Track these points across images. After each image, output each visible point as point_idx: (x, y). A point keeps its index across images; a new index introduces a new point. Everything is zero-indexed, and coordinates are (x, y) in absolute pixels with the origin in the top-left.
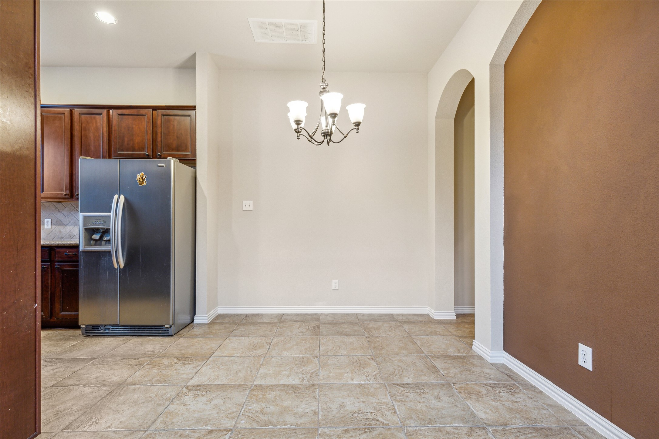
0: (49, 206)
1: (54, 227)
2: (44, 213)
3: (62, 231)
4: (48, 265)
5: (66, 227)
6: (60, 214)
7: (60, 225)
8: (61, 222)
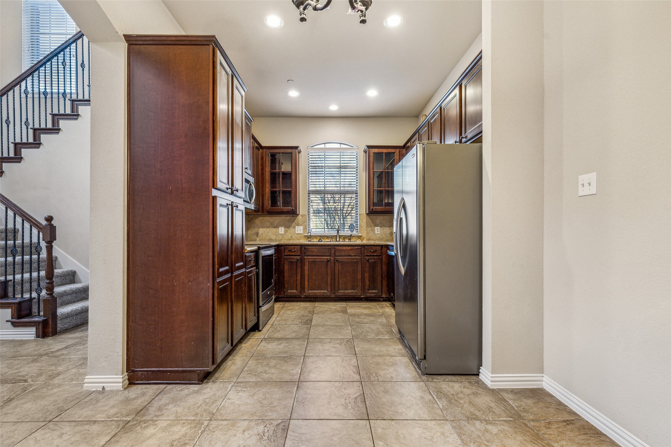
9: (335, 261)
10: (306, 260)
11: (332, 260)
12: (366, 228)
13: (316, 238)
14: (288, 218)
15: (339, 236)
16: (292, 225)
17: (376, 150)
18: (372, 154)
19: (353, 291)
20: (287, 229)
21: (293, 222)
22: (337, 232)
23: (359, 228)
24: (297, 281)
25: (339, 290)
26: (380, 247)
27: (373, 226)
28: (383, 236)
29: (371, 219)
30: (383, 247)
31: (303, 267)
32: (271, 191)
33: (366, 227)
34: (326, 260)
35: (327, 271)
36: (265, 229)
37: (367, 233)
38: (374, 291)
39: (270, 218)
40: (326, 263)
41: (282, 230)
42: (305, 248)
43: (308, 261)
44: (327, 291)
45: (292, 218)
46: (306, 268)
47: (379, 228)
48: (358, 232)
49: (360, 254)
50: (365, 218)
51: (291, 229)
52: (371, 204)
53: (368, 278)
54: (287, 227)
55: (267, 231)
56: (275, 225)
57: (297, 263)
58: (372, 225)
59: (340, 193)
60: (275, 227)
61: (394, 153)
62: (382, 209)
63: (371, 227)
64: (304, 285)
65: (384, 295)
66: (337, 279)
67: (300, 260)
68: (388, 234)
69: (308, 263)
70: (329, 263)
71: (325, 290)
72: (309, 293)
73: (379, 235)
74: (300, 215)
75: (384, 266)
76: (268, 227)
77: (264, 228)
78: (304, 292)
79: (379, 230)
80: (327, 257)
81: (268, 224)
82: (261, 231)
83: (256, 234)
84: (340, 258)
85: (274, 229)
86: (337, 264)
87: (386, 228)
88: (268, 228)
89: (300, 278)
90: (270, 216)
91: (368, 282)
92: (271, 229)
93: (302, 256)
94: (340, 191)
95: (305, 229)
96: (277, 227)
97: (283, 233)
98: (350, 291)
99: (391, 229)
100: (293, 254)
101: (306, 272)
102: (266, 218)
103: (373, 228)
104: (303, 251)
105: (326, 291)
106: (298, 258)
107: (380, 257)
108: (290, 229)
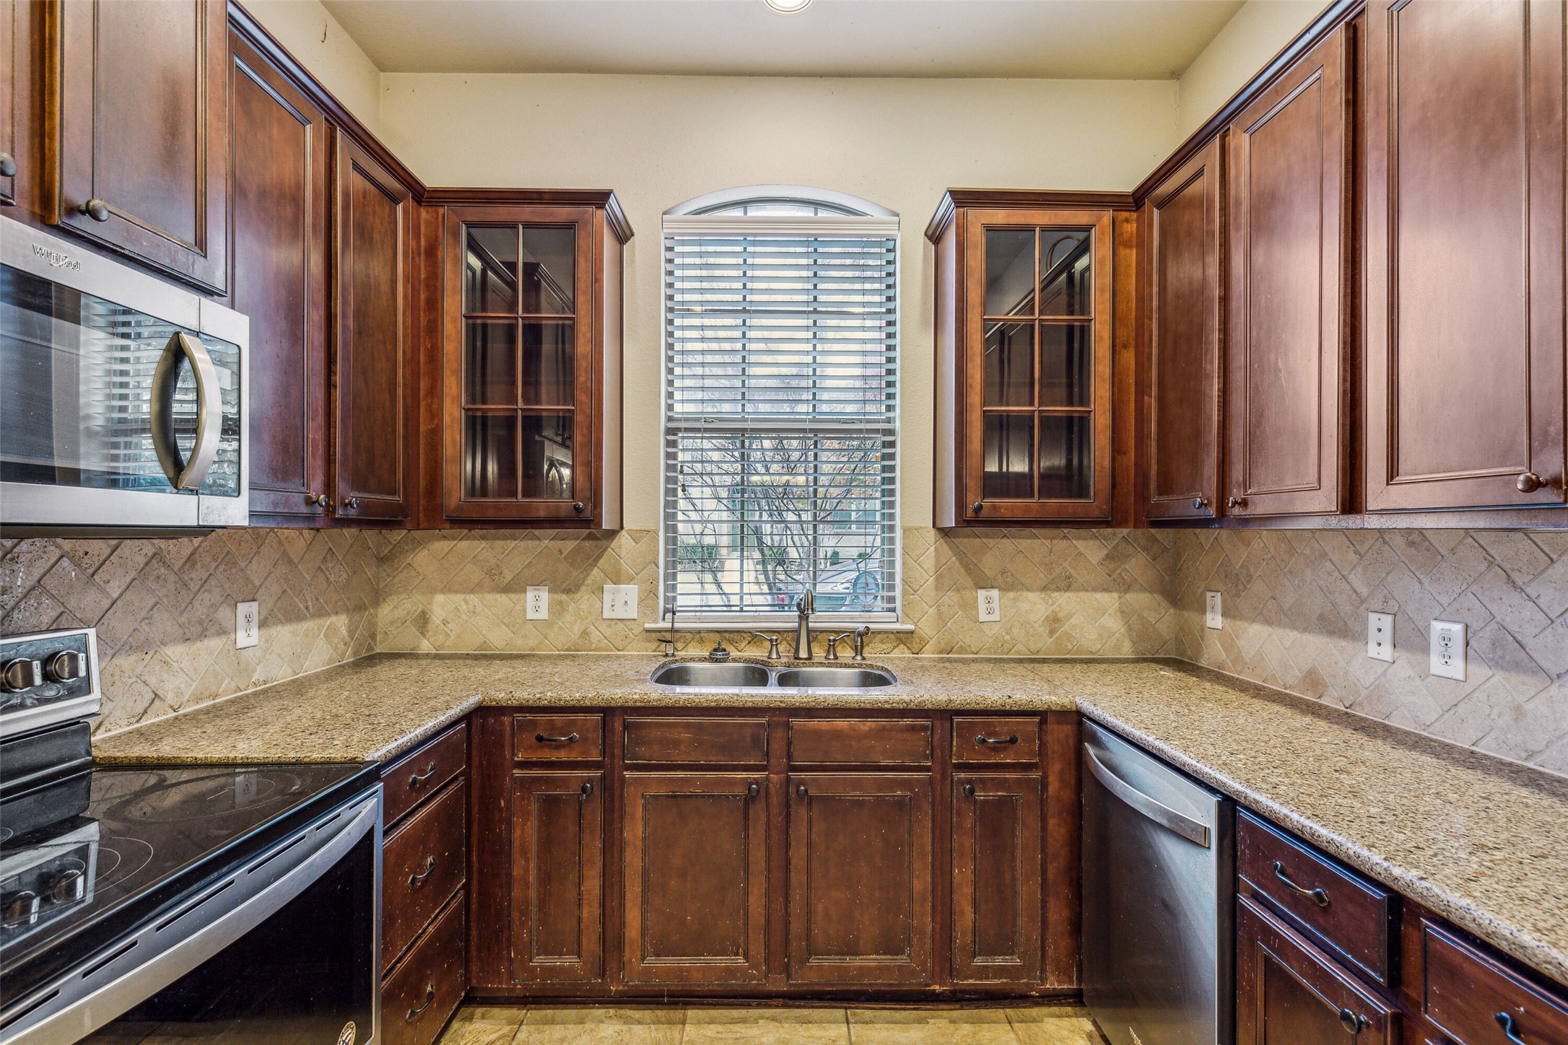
0: (1453, 551)
1: (1480, 672)
2: (1426, 583)
3: (1529, 706)
4: (1384, 897)
5: (1554, 689)
6: (1516, 598)
7: (1516, 666)
8: (1523, 655)
9: (787, 792)
10: (630, 791)
11: (772, 790)
12: (933, 594)
13: (701, 641)
14: (571, 545)
15: (809, 631)
16: (589, 581)
17: (1000, 216)
18: (977, 236)
19: (885, 959)
20: (564, 597)
21: (593, 565)
22: (800, 617)
23: (905, 593)
24: (580, 906)
25: (811, 951)
26: (1037, 720)
27: (970, 583)
28: (1015, 631)
29: (960, 555)
30: (1050, 718)
31: (616, 825)
32: (467, 417)
33: (937, 588)
34: (740, 791)
35: (747, 852)
36: (458, 598)
37: (940, 618)
38: (999, 961)
39: (483, 544)
40: (741, 804)
41: (537, 602)
42: (626, 727)
43: (643, 796)
44: (746, 957)
45: (587, 544)
46: (634, 831)
47: (995, 593)
48: (893, 610)
49: (926, 757)
50: (932, 549)
51: (584, 599)
52: (973, 485)
53: (968, 890)
54: (565, 587)
55: (471, 607)
56: (509, 576)
57: (580, 803)
58: (966, 581)
59: (811, 430)
60: (507, 589)
61: (1087, 229)
62: (1027, 509)
63: (958, 590)
64: (622, 924)
65: (1051, 978)
66: (797, 896)
67: (597, 792)
68: (1036, 625)
69: (645, 806)
70: (758, 811)
71: (737, 954)
72: (647, 971)
73: (998, 626)
74: (623, 532)
75: (1052, 822)
76: (475, 589)
77: (456, 592)
78: (622, 967)
79: (996, 605)
80: (744, 775)
81: (476, 575)
82: (441, 606)
83: (414, 620)
84: (815, 780)
85: (503, 599)
86: (801, 813)
87: (1031, 595)
88: (472, 591)
89: (597, 892)
90: (483, 538)
91: (969, 910)
92: (489, 597)
93: (613, 769)
94: (814, 420)
95: (649, 594)
96: (514, 587)
97: (544, 614)
98: (872, 961)
99: (1050, 597)
100: (563, 755)
101: (633, 860)
102: (464, 545)
103: (967, 594)
104: (617, 738)
105: (741, 960)
106: (590, 780)
107: (1035, 775)
108: (577, 596)
